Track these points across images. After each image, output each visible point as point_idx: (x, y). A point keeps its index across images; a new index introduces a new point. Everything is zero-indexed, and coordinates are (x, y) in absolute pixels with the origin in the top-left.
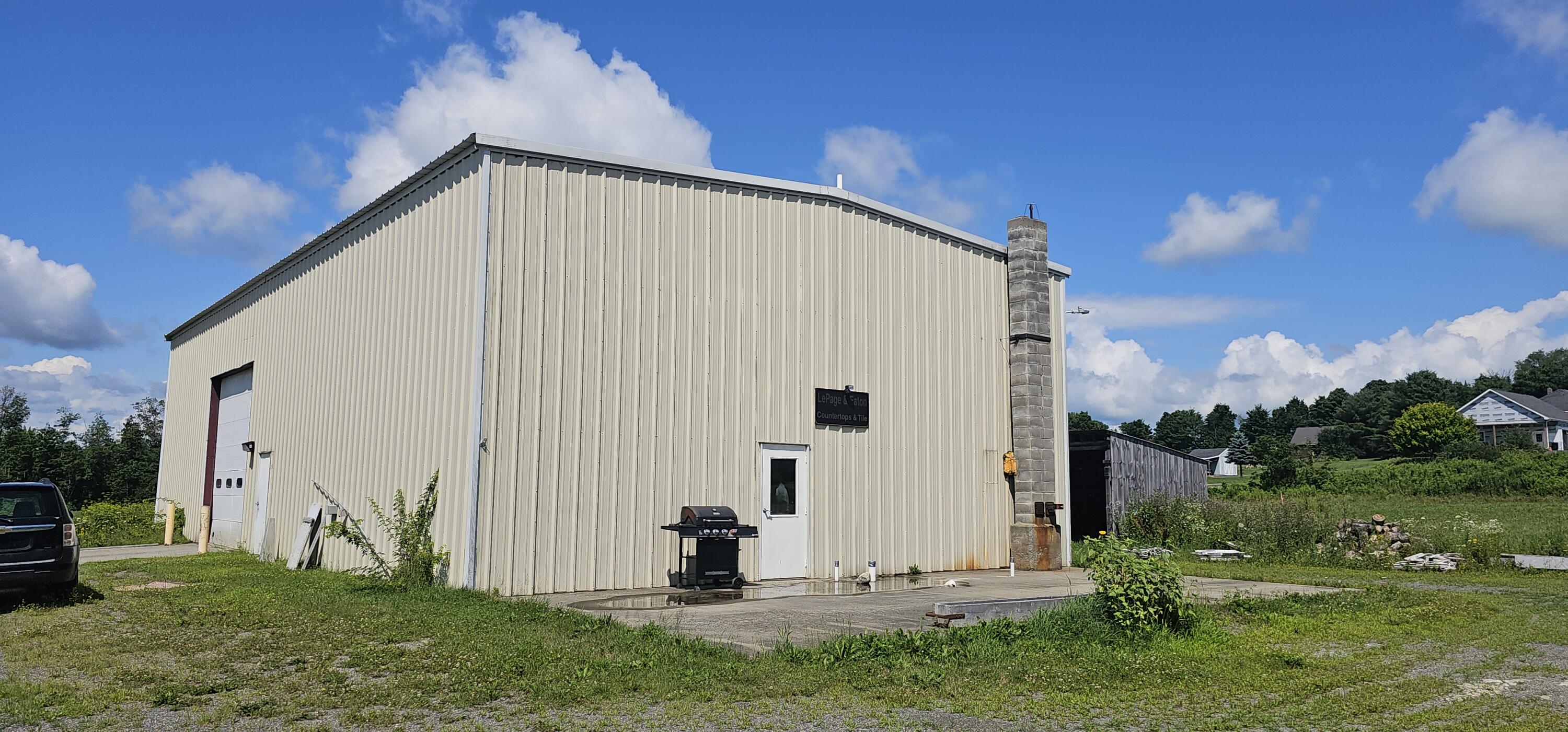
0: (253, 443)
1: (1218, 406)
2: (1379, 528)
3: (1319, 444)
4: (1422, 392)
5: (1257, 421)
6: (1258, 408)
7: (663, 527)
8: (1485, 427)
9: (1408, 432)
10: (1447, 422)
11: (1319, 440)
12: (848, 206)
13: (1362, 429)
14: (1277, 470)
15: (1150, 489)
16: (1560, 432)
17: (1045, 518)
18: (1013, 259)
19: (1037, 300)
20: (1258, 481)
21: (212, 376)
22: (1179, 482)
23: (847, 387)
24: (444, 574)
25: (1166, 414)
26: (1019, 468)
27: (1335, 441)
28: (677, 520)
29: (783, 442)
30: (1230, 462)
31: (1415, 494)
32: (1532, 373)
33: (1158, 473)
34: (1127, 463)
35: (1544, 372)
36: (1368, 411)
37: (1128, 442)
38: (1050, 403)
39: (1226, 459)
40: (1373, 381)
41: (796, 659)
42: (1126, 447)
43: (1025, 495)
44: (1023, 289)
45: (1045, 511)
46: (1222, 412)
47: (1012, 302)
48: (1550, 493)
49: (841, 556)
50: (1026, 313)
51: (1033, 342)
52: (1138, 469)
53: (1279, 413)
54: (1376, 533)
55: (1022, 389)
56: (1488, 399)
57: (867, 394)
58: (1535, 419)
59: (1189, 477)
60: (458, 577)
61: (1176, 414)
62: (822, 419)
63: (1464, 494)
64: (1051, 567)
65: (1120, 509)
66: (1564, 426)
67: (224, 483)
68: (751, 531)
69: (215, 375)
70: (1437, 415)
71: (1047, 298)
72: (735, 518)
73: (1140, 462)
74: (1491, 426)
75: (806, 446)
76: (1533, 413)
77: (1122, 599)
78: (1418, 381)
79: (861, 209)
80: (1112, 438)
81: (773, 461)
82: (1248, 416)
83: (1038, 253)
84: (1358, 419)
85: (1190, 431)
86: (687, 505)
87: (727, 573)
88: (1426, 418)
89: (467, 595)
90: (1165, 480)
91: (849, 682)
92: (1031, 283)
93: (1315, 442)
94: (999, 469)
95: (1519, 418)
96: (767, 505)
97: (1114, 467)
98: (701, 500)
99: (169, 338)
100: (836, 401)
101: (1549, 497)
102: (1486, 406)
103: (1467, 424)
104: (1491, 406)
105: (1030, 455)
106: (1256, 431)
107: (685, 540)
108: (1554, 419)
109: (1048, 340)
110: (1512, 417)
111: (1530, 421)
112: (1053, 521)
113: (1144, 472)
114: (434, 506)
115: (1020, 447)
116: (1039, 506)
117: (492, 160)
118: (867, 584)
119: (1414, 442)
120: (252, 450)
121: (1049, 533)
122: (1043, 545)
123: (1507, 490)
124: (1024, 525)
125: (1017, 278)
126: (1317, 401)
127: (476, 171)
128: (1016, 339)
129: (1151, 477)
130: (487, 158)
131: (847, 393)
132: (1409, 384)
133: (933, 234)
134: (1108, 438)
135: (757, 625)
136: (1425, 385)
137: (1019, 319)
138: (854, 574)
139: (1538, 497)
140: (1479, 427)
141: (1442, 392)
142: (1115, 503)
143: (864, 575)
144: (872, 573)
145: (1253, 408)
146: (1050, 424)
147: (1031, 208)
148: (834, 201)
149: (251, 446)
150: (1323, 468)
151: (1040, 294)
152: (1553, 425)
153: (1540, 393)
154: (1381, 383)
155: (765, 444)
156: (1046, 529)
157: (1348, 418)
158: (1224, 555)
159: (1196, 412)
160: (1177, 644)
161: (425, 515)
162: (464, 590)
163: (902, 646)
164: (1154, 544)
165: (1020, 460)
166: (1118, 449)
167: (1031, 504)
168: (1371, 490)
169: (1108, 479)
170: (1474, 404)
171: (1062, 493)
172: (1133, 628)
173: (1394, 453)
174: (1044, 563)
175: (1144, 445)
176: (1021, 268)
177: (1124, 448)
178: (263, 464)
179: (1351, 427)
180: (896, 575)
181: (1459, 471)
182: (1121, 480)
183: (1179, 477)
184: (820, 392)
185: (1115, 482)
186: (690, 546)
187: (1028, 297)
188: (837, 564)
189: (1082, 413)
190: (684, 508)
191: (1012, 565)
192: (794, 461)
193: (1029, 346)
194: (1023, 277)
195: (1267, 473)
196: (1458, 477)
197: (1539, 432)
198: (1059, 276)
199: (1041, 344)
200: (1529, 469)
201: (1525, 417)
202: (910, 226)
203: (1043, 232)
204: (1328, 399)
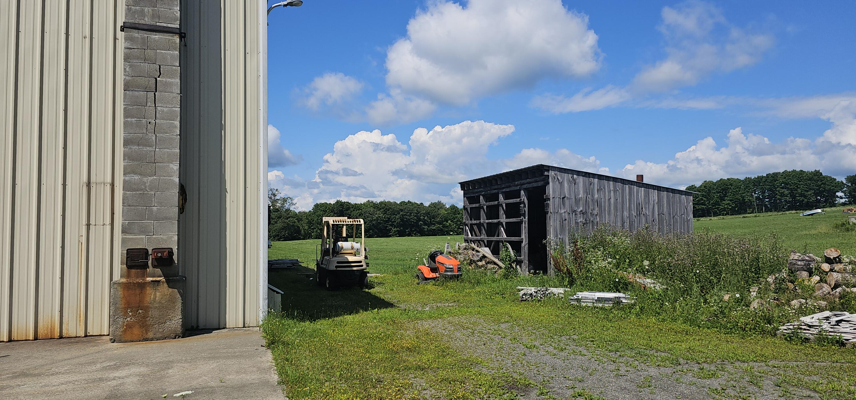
17: (150, 270)
22: (650, 214)
33: (619, 206)
34: (573, 197)
37: (575, 176)
42: (573, 182)
52: (591, 203)
59: (665, 209)
64: (150, 335)
65: (563, 243)
73: (593, 196)
80: (552, 173)
97: (555, 204)
121: (150, 290)
122: (135, 307)
129: (609, 211)
134: (546, 173)
142: (557, 238)
166: (561, 183)
169: (548, 214)
174: (136, 331)
177: (569, 182)
182: (565, 215)
183: (651, 210)
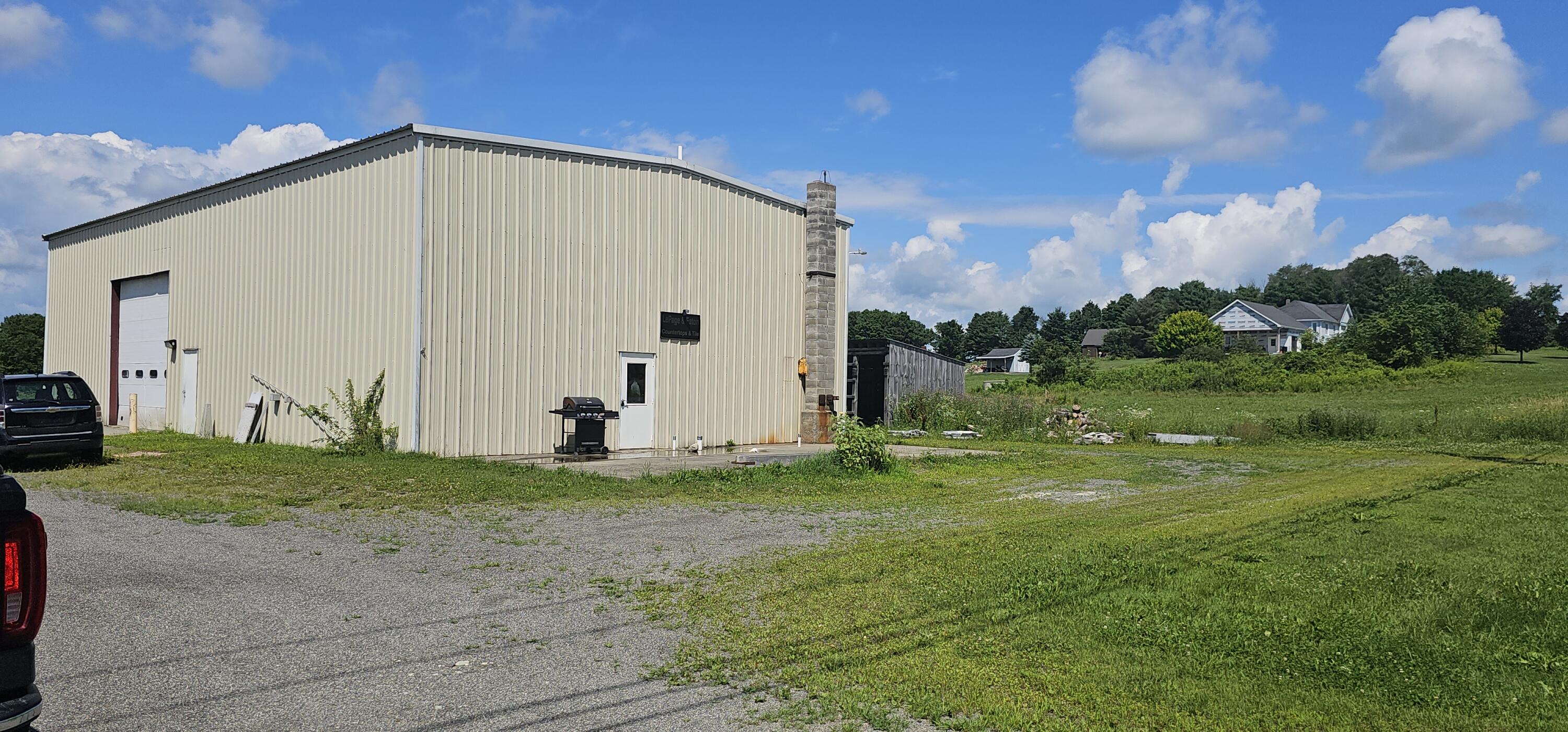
0: (175, 341)
1: (1023, 308)
2: (1075, 415)
3: (1104, 345)
4: (1191, 300)
5: (1056, 322)
6: (1058, 311)
7: (550, 412)
8: (1232, 332)
9: (1169, 336)
10: (1200, 328)
11: (1105, 341)
12: (687, 173)
13: (1142, 332)
14: (1050, 368)
15: (919, 385)
16: (1290, 339)
17: (826, 406)
18: (810, 213)
19: (827, 246)
20: (1034, 378)
21: (113, 279)
22: (942, 380)
23: (684, 311)
24: (393, 443)
25: (977, 315)
26: (809, 370)
27: (1119, 342)
28: (561, 407)
29: (636, 351)
30: (1022, 361)
31: (1154, 390)
32: (1281, 285)
33: (926, 373)
34: (902, 365)
35: (1290, 284)
36: (1148, 316)
37: (903, 349)
38: (833, 323)
39: (1019, 358)
40: (1157, 288)
41: (653, 481)
42: (902, 353)
43: (813, 389)
44: (817, 238)
45: (827, 402)
46: (1027, 315)
47: (810, 246)
48: (1253, 390)
49: (677, 433)
50: (818, 255)
51: (822, 278)
52: (911, 370)
53: (1075, 315)
54: (1073, 418)
55: (814, 312)
56: (1236, 308)
57: (699, 316)
58: (1270, 326)
59: (950, 376)
60: (406, 444)
61: (986, 315)
62: (666, 334)
63: (1190, 390)
64: (828, 441)
65: (895, 400)
66: (1294, 333)
67: (132, 374)
68: (614, 415)
69: (116, 279)
70: (1192, 321)
71: (834, 244)
72: (603, 406)
73: (912, 364)
74: (1236, 332)
75: (654, 354)
76: (1269, 321)
77: (848, 451)
78: (1189, 290)
79: (696, 175)
80: (891, 346)
81: (629, 365)
82: (1048, 318)
83: (828, 209)
84: (1140, 322)
85: (997, 331)
86: (566, 396)
87: (597, 443)
88: (1183, 324)
89: (415, 456)
90: (932, 379)
91: (684, 491)
92: (823, 233)
93: (1101, 343)
94: (795, 371)
95: (1258, 326)
96: (624, 397)
97: (892, 368)
98: (578, 393)
99: (46, 238)
100: (676, 321)
101: (1252, 393)
102: (1233, 314)
103: (1216, 330)
104: (1237, 315)
105: (817, 361)
106: (1054, 332)
107: (566, 420)
108: (1286, 327)
109: (834, 276)
110: (1253, 324)
111: (1267, 328)
112: (832, 409)
113: (915, 372)
114: (382, 395)
115: (810, 355)
116: (821, 398)
117: (425, 145)
118: (696, 451)
119: (1173, 345)
120: (174, 348)
121: (828, 417)
122: (823, 426)
123: (1222, 387)
124: (811, 411)
125: (812, 228)
126: (1109, 305)
127: (411, 150)
128: (810, 275)
129: (921, 376)
130: (421, 143)
131: (684, 315)
132: (1181, 292)
133: (751, 194)
134: (888, 346)
135: (626, 470)
136: (1194, 294)
137: (812, 260)
138: (687, 446)
139: (1244, 393)
140: (1226, 332)
141: (1207, 300)
142: (893, 398)
143: (694, 445)
144: (699, 444)
145: (1053, 311)
146: (833, 338)
147: (825, 174)
148: (676, 169)
149: (173, 344)
150: (1088, 367)
151: (828, 241)
152: (1284, 332)
153: (1281, 304)
154: (1164, 290)
155: (623, 353)
156: (826, 414)
157: (1131, 322)
158: (963, 435)
159: (1003, 314)
160: (878, 478)
161: (372, 403)
162: (412, 454)
163: (715, 476)
164: (914, 427)
165: (810, 364)
166: (896, 354)
167: (816, 396)
168: (1122, 386)
169: (887, 377)
170: (1224, 312)
171: (840, 388)
172: (853, 468)
173: (1157, 355)
174: (824, 438)
175: (916, 351)
176: (815, 221)
177: (900, 353)
178: (188, 362)
179: (1133, 329)
180: (717, 447)
181: (1190, 371)
182: (897, 378)
183: (943, 376)
184: (664, 315)
185: (892, 381)
186: (571, 425)
187: (820, 243)
188: (675, 438)
189: (902, 313)
190: (565, 398)
191: (799, 439)
192: (645, 365)
193: (820, 280)
194: (816, 228)
195: (1042, 371)
196: (1188, 376)
197: (1274, 338)
198: (845, 225)
199: (828, 279)
200: (1241, 370)
201: (1263, 324)
202: (733, 188)
203: (833, 193)
204: (1118, 303)
